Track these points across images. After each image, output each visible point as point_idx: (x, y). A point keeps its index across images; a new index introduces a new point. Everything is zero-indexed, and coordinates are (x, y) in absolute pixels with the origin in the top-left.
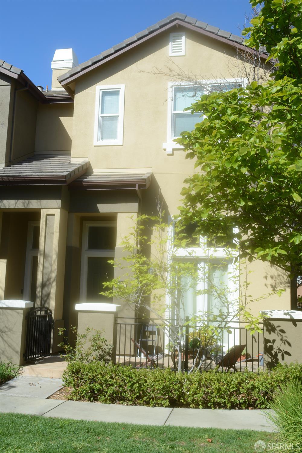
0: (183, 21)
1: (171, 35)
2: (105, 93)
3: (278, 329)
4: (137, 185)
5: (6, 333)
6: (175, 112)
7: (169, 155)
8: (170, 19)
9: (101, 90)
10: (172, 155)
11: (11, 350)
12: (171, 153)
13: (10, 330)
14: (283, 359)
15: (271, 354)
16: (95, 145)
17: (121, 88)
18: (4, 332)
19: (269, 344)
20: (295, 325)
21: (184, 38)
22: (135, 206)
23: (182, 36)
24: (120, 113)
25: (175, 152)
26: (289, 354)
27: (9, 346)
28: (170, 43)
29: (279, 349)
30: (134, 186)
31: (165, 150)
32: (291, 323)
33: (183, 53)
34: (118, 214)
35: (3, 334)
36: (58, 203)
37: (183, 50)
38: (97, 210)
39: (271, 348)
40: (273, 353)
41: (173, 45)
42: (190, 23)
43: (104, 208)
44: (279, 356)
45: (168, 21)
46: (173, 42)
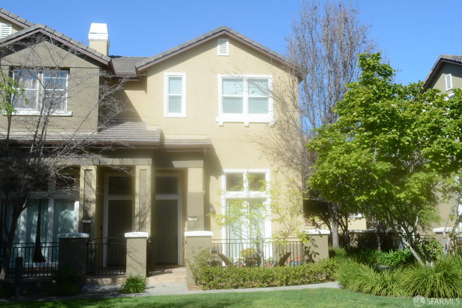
0: (229, 32)
1: (219, 40)
2: (171, 78)
3: (311, 239)
4: (205, 149)
5: (132, 253)
6: (223, 96)
7: (220, 126)
8: (220, 30)
9: (168, 75)
10: (223, 126)
11: (136, 263)
12: (222, 125)
13: (136, 251)
14: (315, 257)
15: (308, 255)
16: (165, 117)
17: (184, 75)
18: (131, 252)
19: (307, 249)
20: (321, 237)
21: (228, 43)
22: (201, 162)
23: (226, 42)
24: (184, 95)
25: (224, 124)
26: (318, 254)
27: (134, 260)
28: (218, 45)
29: (313, 251)
30: (203, 149)
31: (218, 122)
32: (319, 236)
33: (227, 54)
34: (189, 169)
35: (130, 253)
36: (150, 160)
37: (228, 52)
38: (172, 165)
39: (309, 251)
40: (310, 254)
41: (221, 47)
42: (234, 34)
43: (177, 164)
44: (313, 255)
45: (218, 31)
46: (221, 45)
